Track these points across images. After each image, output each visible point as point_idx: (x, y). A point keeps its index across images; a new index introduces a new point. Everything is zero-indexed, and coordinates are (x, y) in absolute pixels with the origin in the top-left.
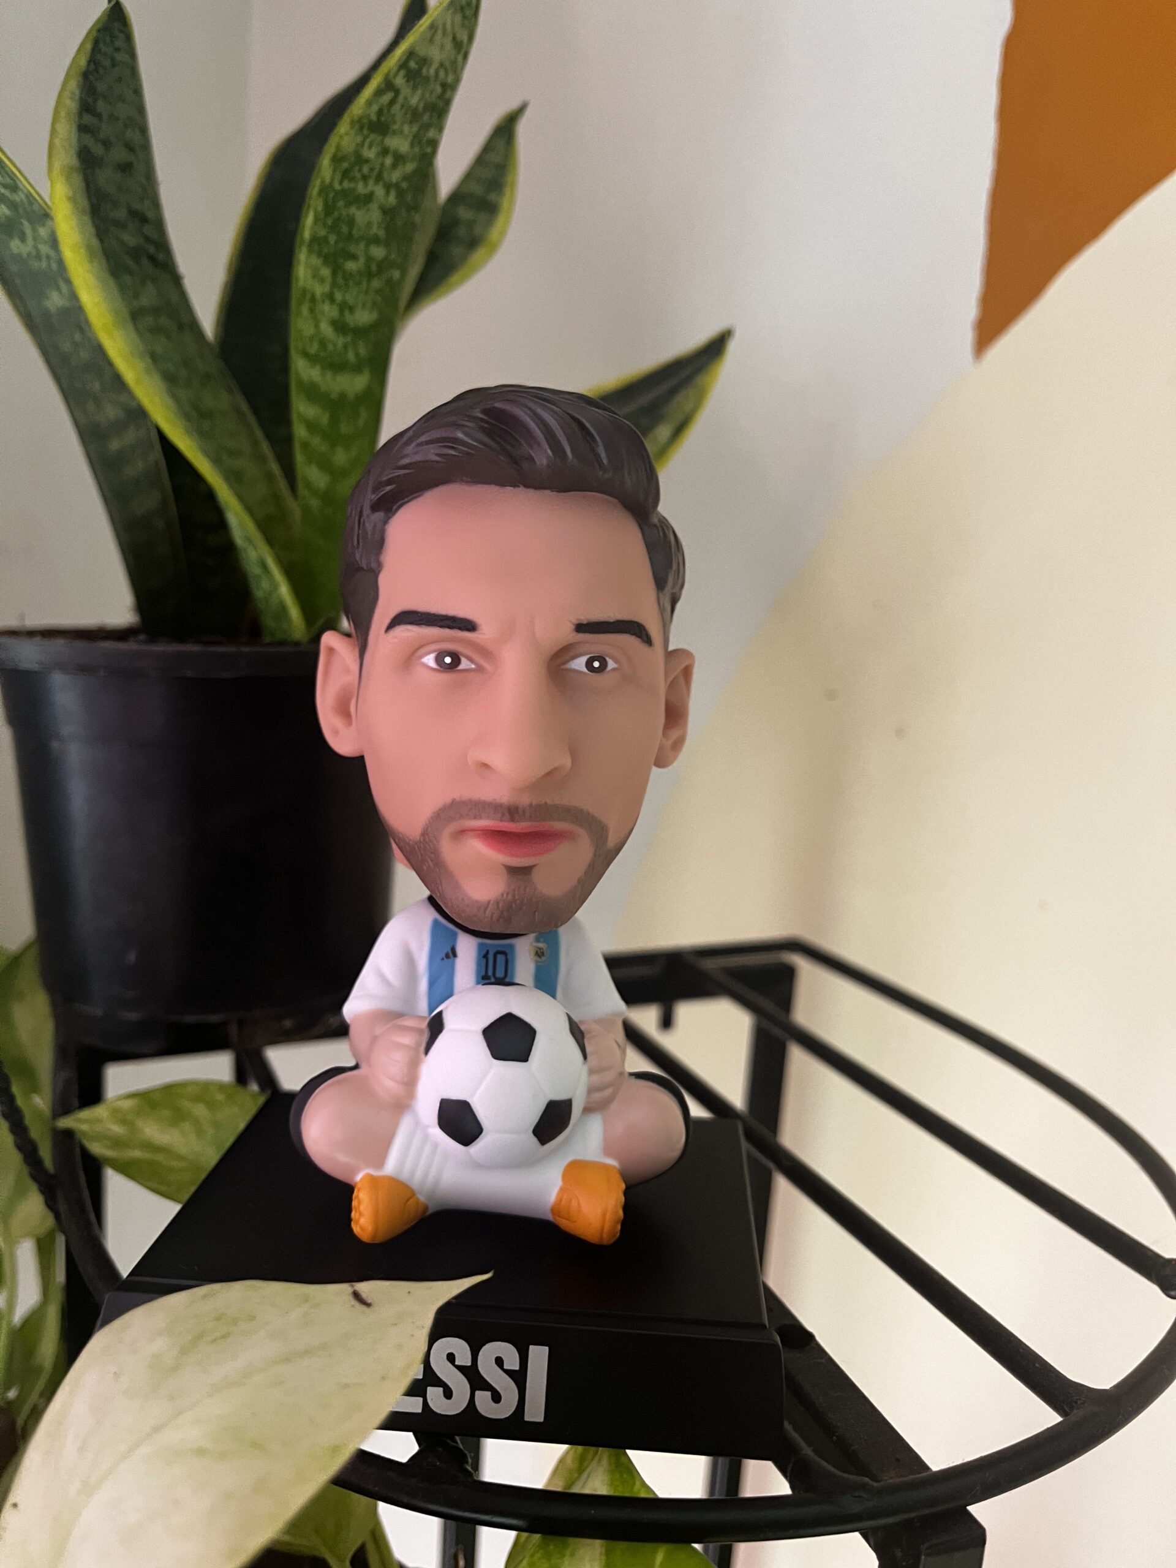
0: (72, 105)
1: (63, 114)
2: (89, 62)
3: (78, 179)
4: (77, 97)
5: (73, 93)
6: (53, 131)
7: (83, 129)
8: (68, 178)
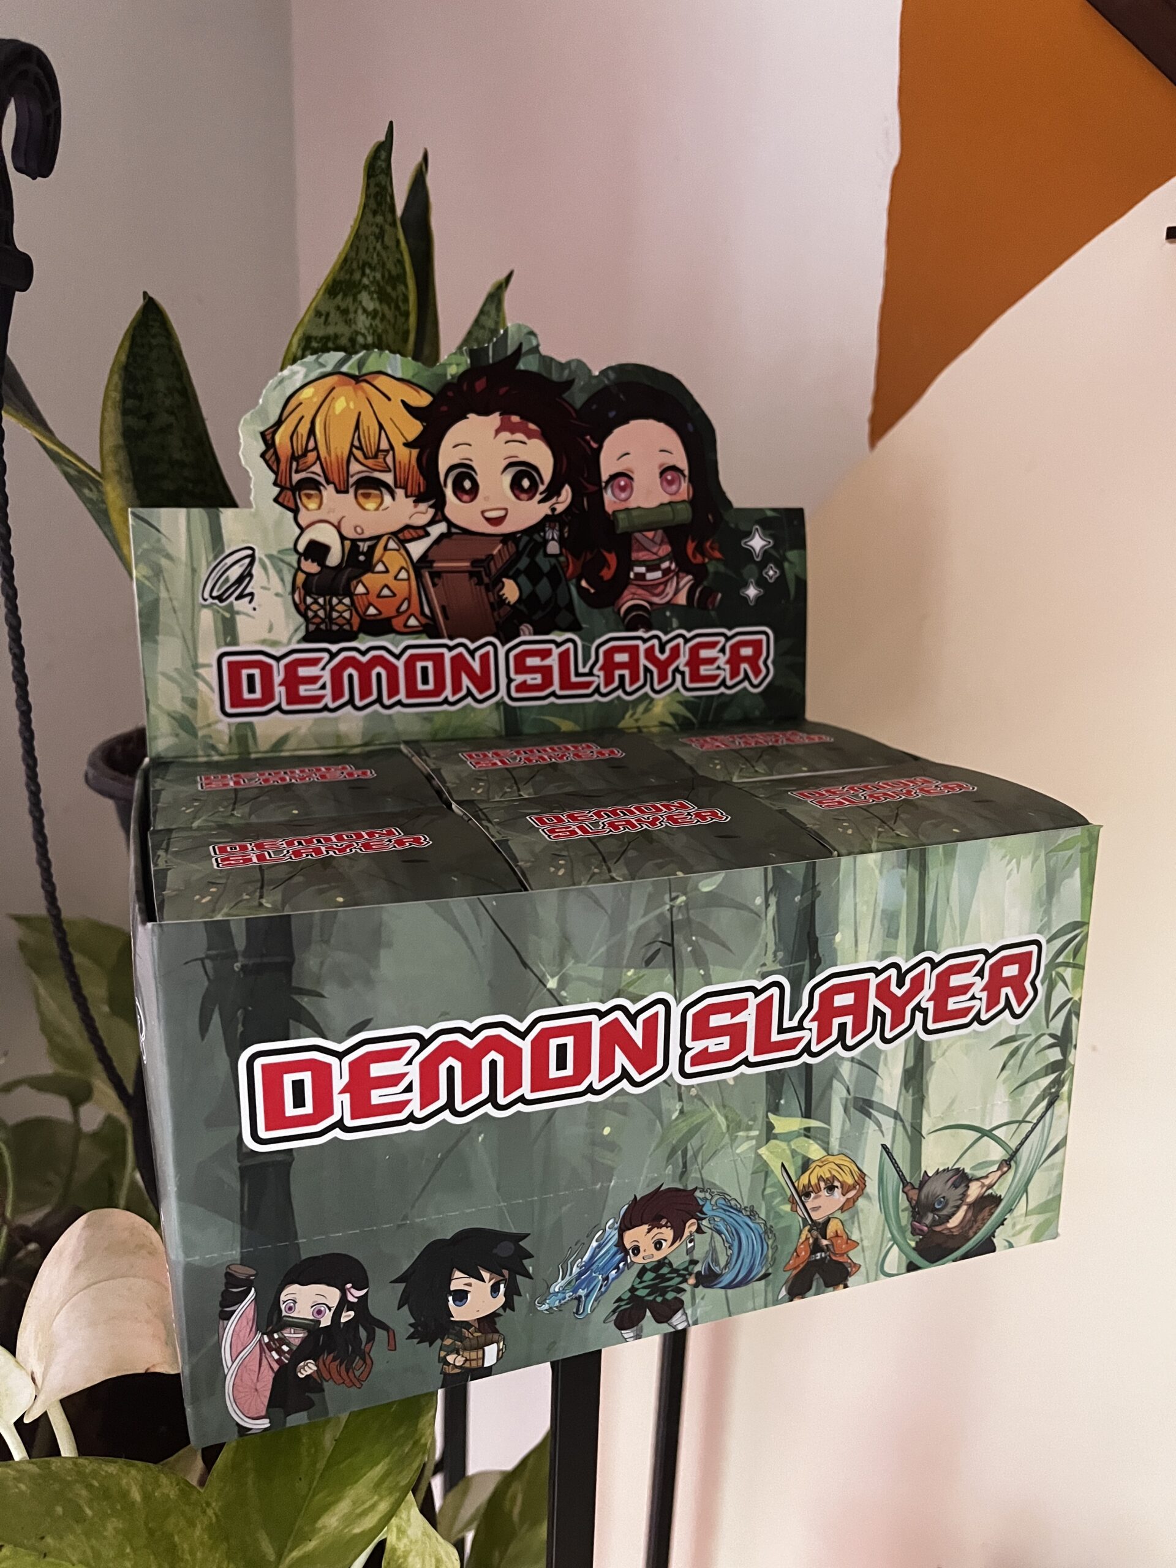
0: (116, 396)
1: (109, 403)
2: (128, 357)
3: (122, 455)
4: (120, 388)
5: (116, 385)
6: (103, 418)
7: (125, 412)
8: (115, 455)
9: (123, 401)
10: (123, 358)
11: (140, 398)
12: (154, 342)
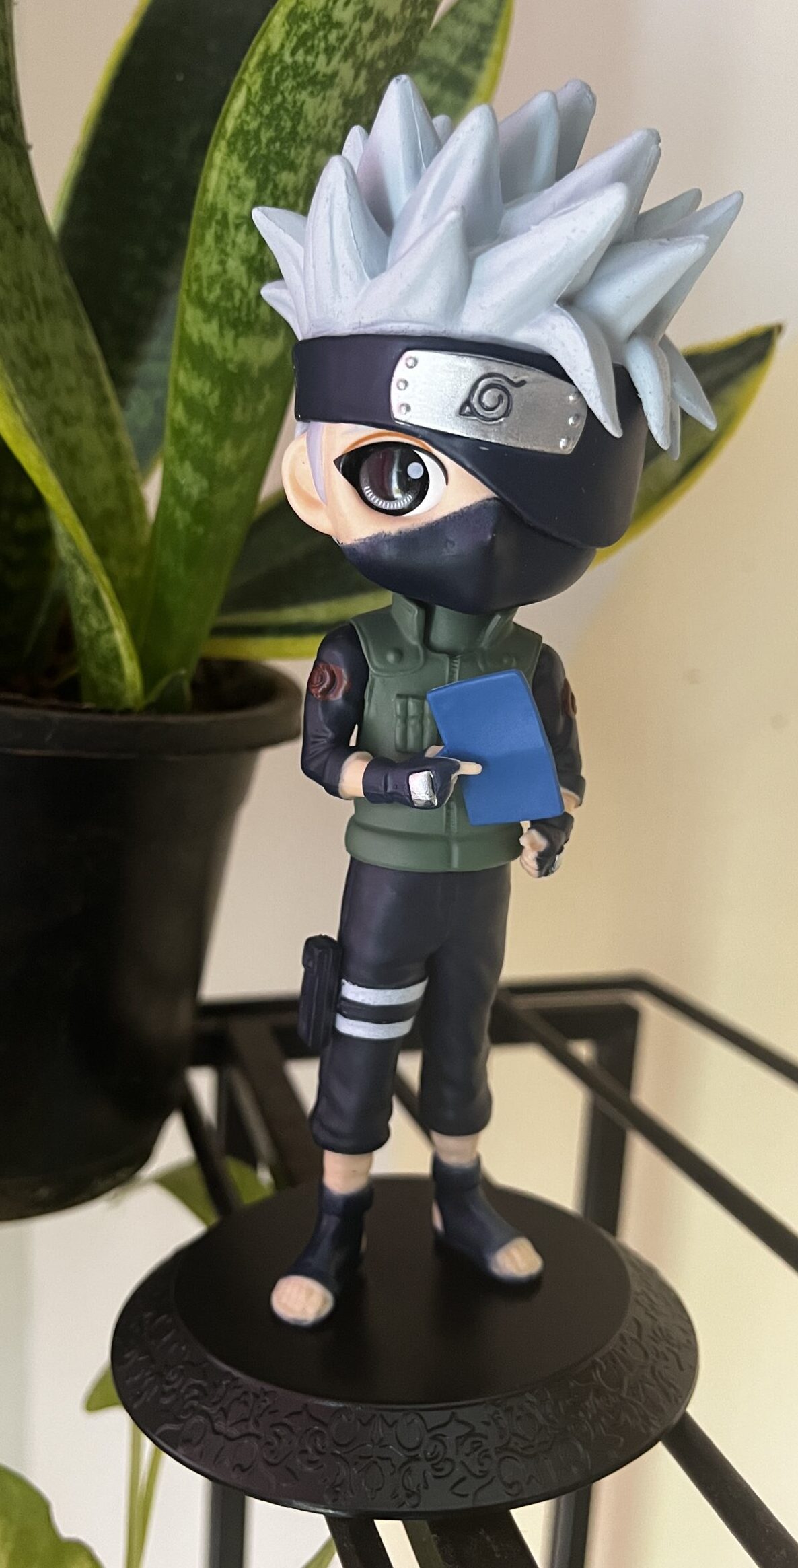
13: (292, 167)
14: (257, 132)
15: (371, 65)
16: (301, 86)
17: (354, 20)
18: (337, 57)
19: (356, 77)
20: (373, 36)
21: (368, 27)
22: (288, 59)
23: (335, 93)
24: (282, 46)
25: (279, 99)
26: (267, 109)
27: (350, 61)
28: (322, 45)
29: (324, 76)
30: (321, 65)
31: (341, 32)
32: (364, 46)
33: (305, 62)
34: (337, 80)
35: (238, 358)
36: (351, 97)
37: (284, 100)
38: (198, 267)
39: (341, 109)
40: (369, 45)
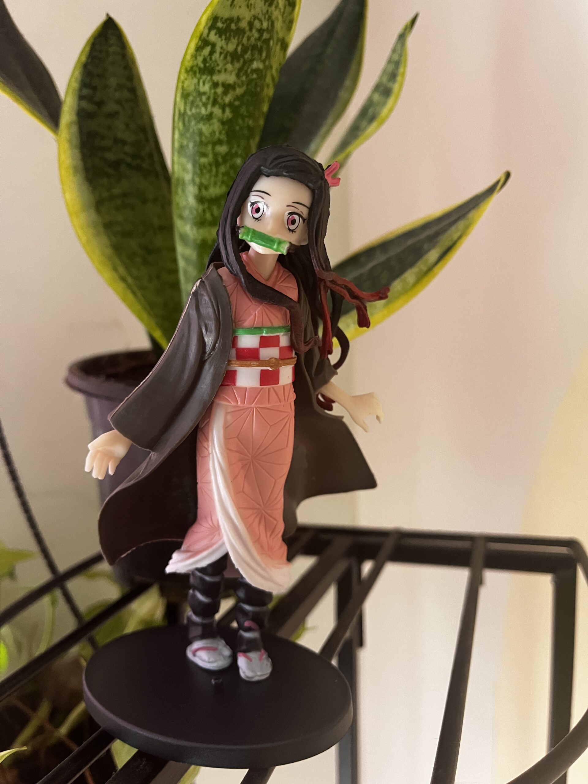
0: (76, 85)
1: (70, 91)
2: (89, 58)
3: (75, 129)
4: (80, 79)
5: (77, 78)
7: (81, 98)
8: (69, 129)
9: (80, 89)
10: (84, 59)
11: (95, 88)
12: (111, 50)
13: (204, 155)
14: (187, 146)
15: (231, 105)
16: (198, 122)
17: (210, 89)
18: (209, 107)
19: (224, 111)
20: (225, 93)
21: (220, 90)
22: (189, 113)
23: (215, 121)
24: (185, 109)
25: (191, 130)
26: (188, 135)
27: (217, 107)
28: (201, 104)
29: (207, 115)
30: (203, 111)
31: (207, 96)
32: (222, 99)
33: (197, 113)
34: (214, 115)
35: (200, 238)
36: (225, 120)
37: (194, 130)
38: (178, 204)
39: (221, 127)
40: (224, 97)
